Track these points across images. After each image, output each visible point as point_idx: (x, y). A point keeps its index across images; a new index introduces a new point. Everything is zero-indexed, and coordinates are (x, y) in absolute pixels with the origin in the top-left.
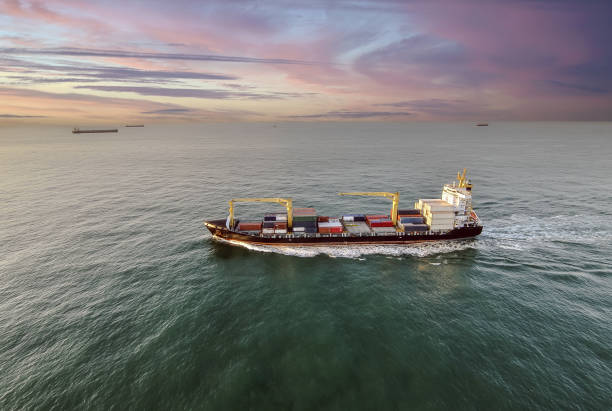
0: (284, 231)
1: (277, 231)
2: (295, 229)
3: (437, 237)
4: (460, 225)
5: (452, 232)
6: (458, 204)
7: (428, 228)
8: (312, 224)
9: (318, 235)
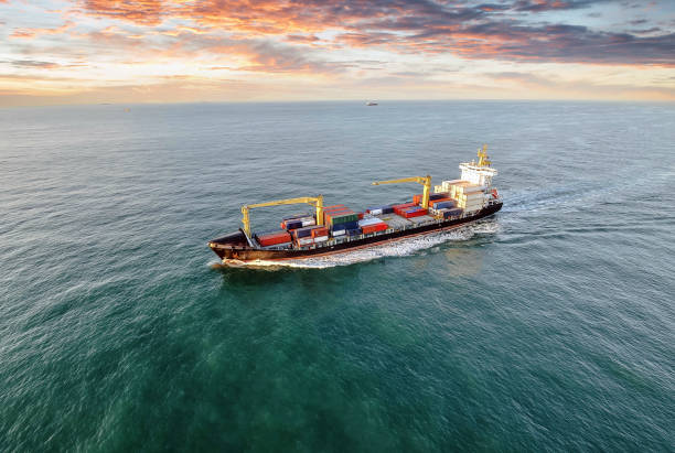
0: (325, 238)
1: (318, 239)
2: (335, 234)
3: (469, 219)
4: (486, 205)
5: (482, 211)
6: (483, 183)
7: (461, 211)
8: (351, 224)
9: (362, 237)
